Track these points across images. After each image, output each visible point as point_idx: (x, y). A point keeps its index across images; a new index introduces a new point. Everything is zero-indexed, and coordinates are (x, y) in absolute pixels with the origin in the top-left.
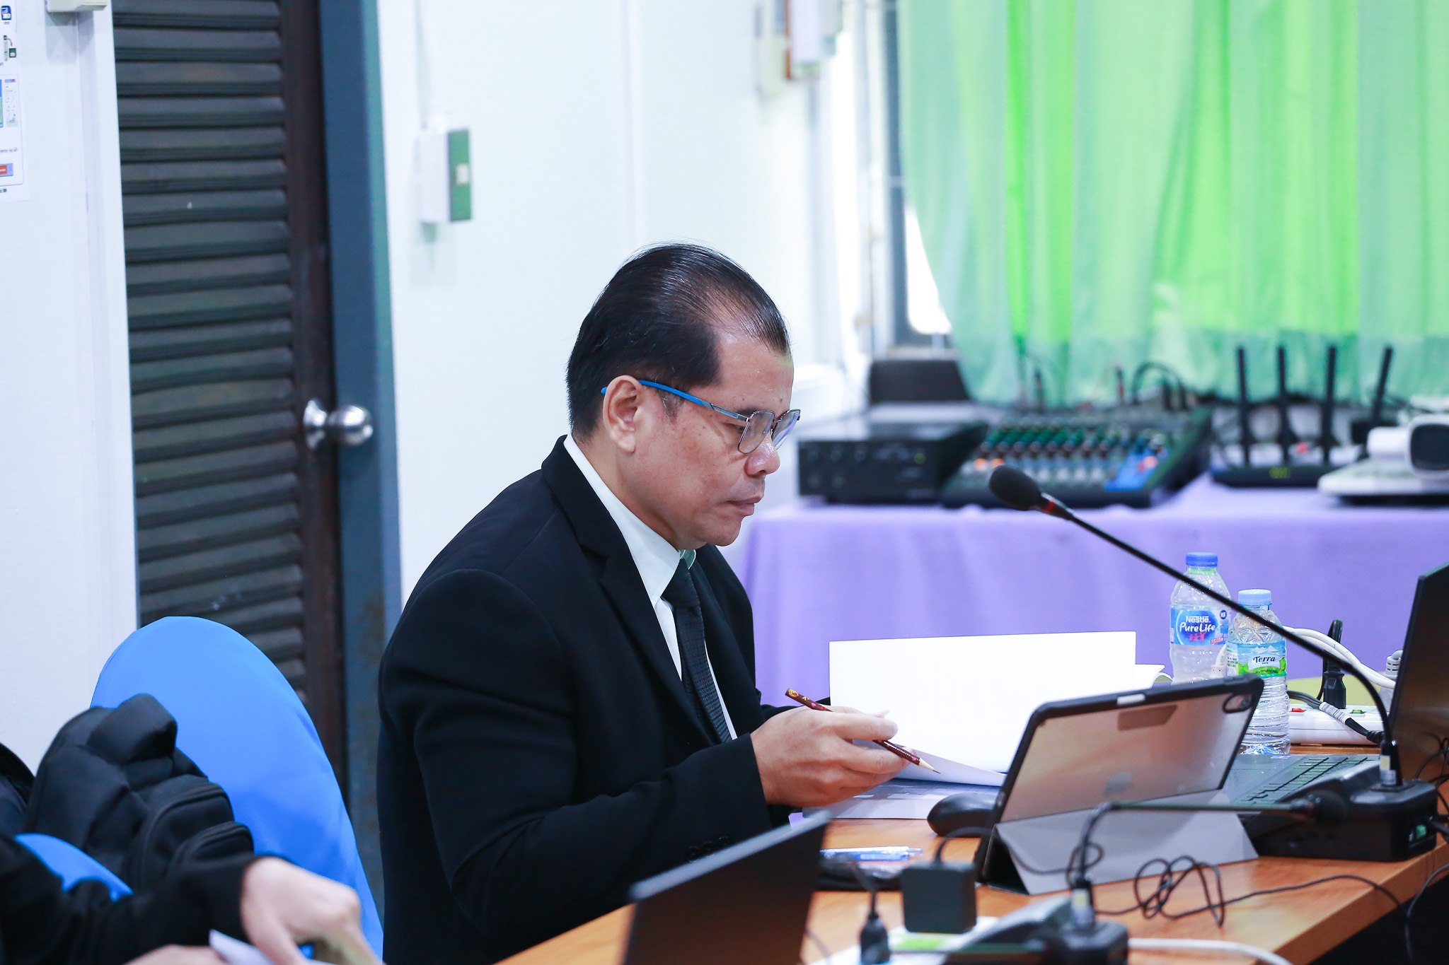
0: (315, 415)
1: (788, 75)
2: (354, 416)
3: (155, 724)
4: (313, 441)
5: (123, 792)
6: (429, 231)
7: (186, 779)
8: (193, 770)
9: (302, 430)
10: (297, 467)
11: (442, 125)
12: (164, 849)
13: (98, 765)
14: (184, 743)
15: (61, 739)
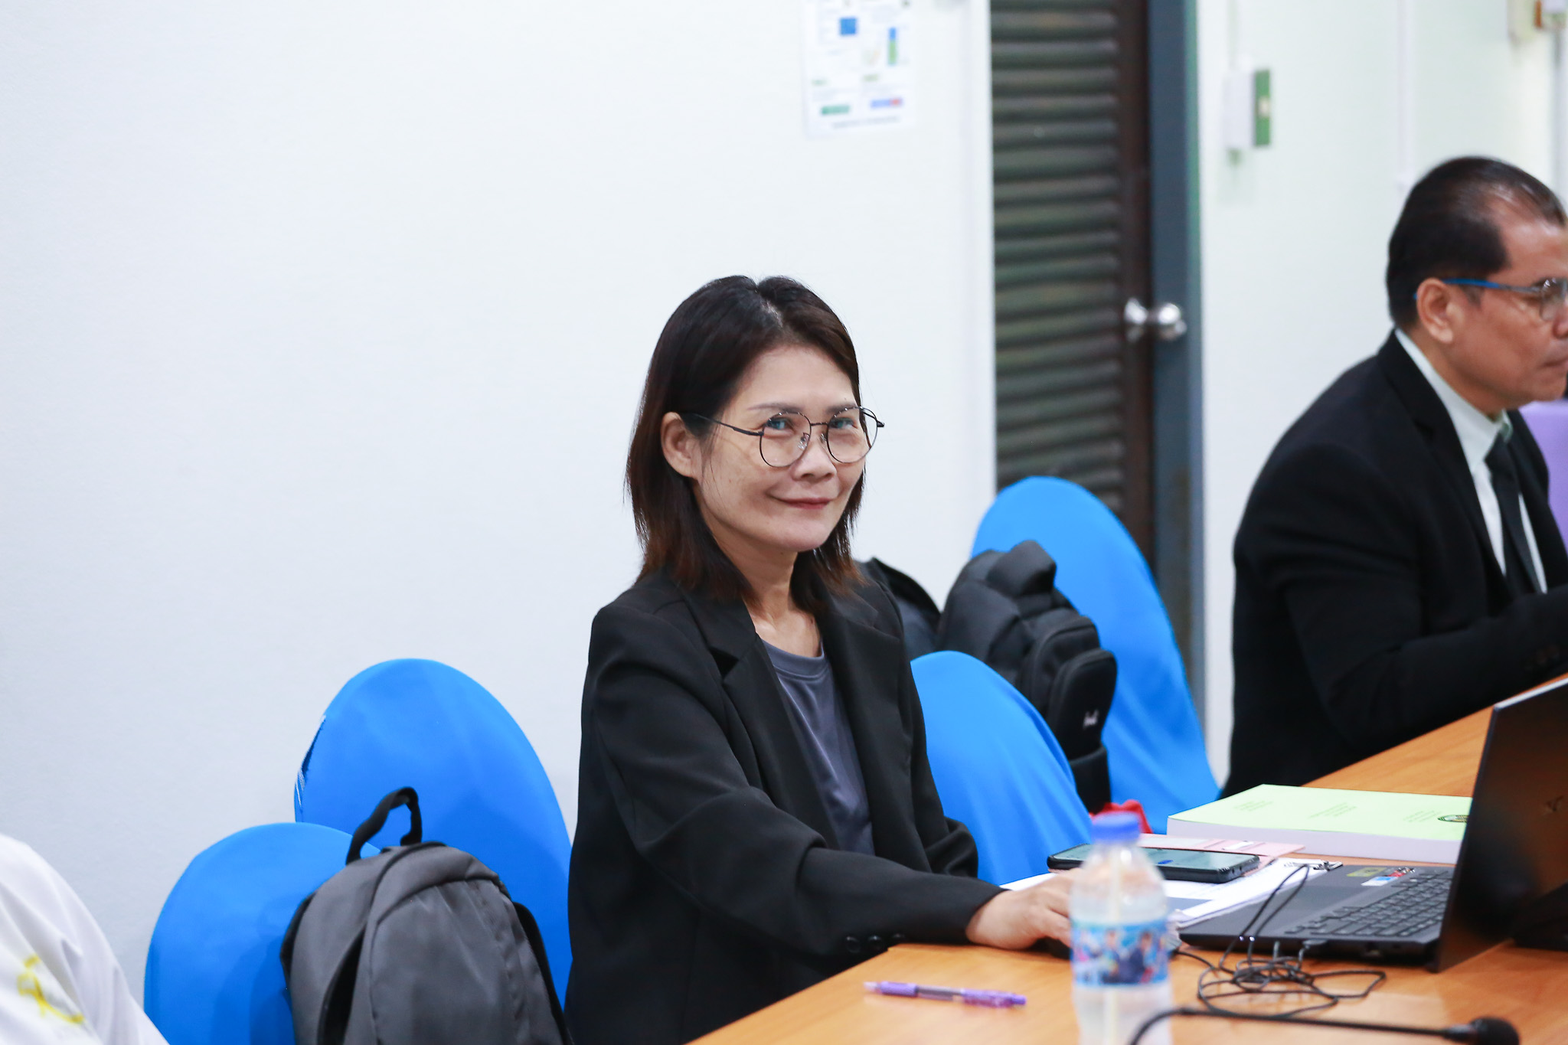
0: (1136, 313)
1: (1538, 23)
2: (1169, 314)
3: (1039, 565)
4: (1134, 335)
5: (1015, 621)
6: (1234, 156)
7: (1060, 613)
8: (1067, 605)
9: (1124, 325)
10: (1119, 356)
11: (1248, 66)
12: (1049, 669)
13: (994, 597)
14: (1061, 583)
15: (964, 576)
